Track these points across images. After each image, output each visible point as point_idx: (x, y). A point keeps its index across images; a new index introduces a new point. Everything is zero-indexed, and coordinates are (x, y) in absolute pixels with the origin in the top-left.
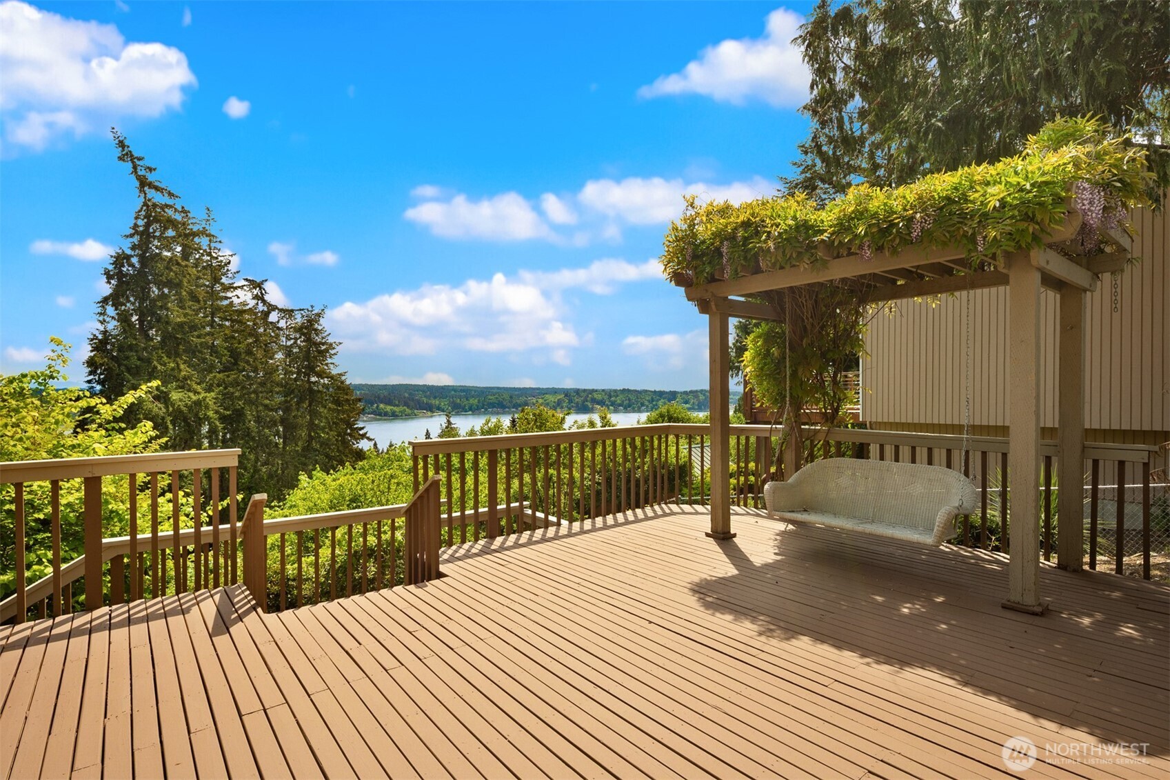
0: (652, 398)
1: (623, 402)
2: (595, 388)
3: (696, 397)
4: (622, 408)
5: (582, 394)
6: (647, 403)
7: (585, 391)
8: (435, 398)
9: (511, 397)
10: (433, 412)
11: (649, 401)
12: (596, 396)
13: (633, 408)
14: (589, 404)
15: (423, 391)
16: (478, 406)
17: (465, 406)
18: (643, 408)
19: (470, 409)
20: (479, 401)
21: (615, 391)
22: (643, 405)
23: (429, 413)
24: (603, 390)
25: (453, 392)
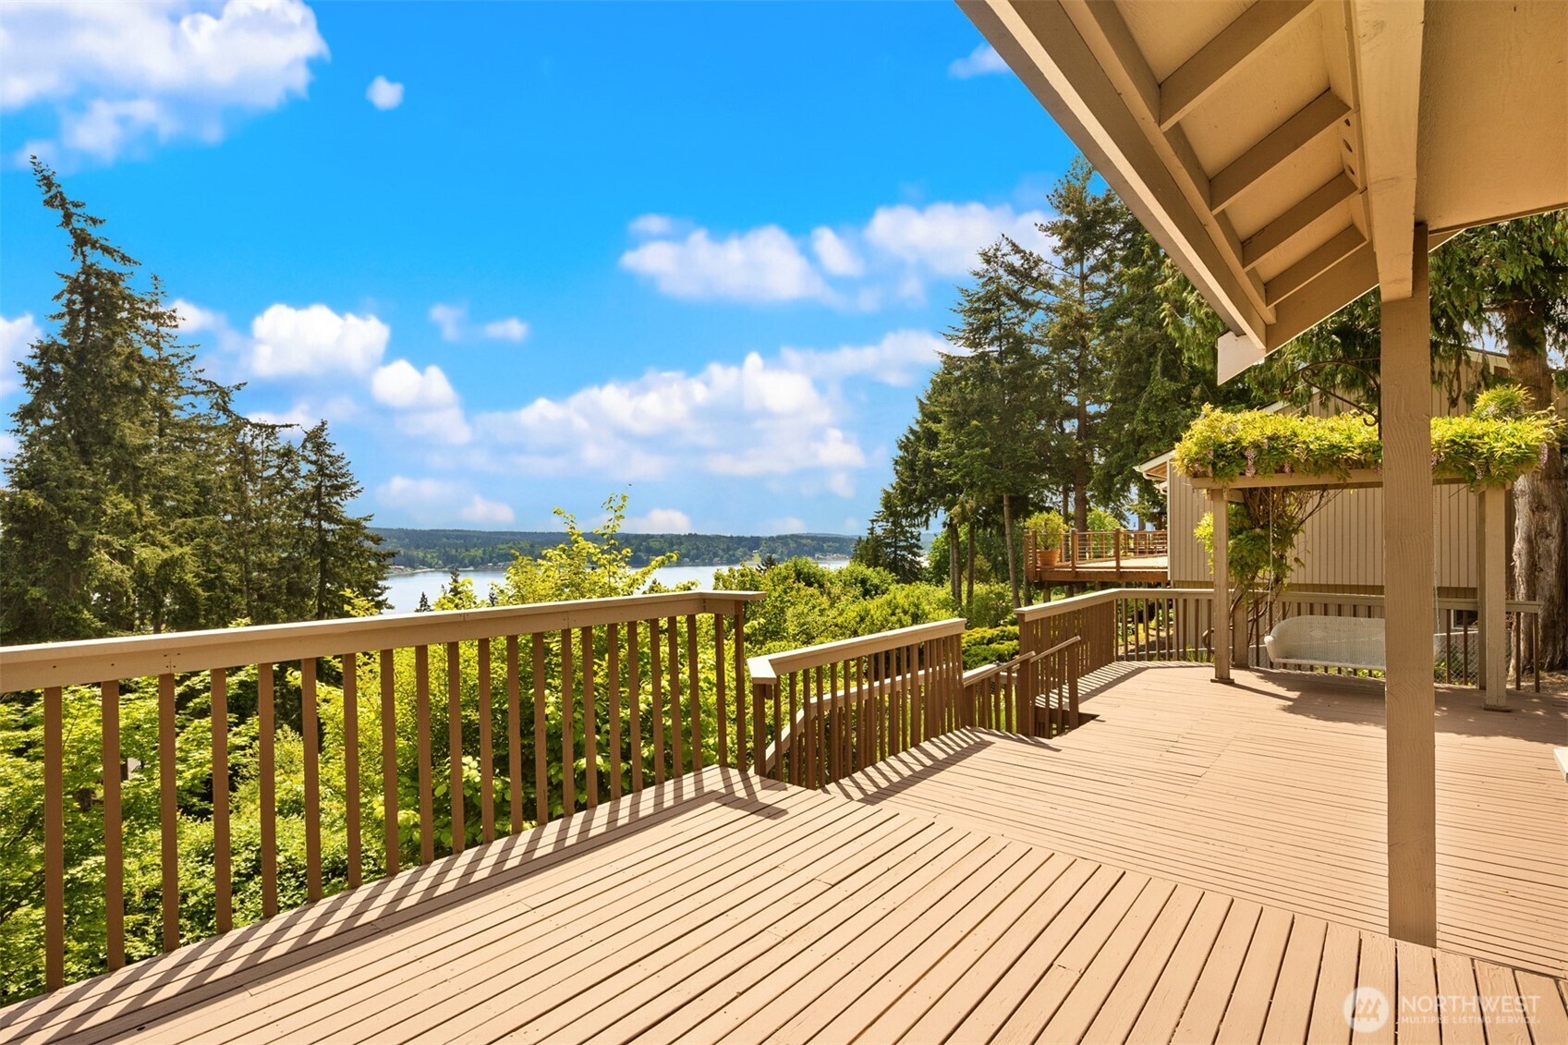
0: (728, 547)
1: (689, 551)
2: (651, 533)
3: (786, 544)
4: (687, 559)
5: (633, 541)
6: (721, 553)
7: (636, 536)
8: (417, 547)
9: (532, 546)
10: (414, 568)
11: (723, 550)
12: (652, 544)
13: (703, 560)
14: (642, 554)
15: (399, 539)
16: (482, 559)
17: (463, 559)
18: (716, 559)
19: (471, 564)
20: (484, 552)
21: (678, 537)
22: (716, 555)
23: (409, 570)
24: (662, 536)
25: (445, 540)
